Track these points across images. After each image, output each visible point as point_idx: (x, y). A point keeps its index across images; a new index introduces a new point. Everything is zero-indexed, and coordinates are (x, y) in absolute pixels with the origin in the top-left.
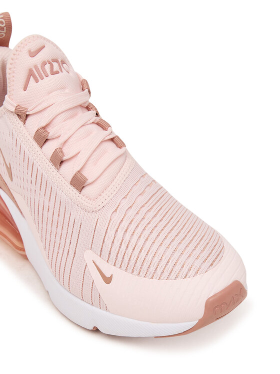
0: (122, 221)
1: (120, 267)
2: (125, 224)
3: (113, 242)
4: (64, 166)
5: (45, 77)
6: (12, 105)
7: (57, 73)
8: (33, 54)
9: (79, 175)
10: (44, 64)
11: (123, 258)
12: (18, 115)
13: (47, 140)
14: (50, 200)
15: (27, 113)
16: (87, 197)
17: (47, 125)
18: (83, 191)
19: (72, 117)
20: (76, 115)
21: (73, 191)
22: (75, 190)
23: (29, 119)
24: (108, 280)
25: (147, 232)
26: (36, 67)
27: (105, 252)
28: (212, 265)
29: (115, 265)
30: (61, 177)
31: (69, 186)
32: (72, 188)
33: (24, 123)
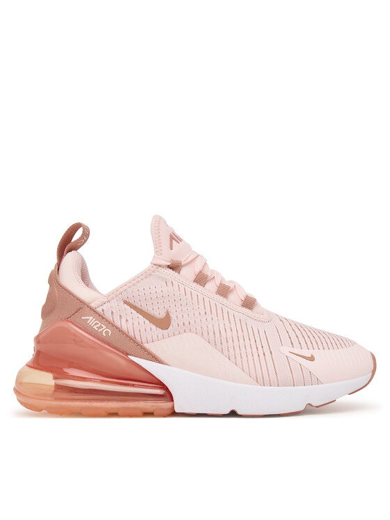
9: (249, 298)
12: (171, 268)
14: (230, 322)
15: (183, 264)
16: (257, 313)
22: (248, 310)
23: (184, 268)
24: (312, 359)
26: (173, 233)
29: (309, 349)
30: (231, 303)
31: (241, 308)
32: (245, 309)
33: (179, 273)
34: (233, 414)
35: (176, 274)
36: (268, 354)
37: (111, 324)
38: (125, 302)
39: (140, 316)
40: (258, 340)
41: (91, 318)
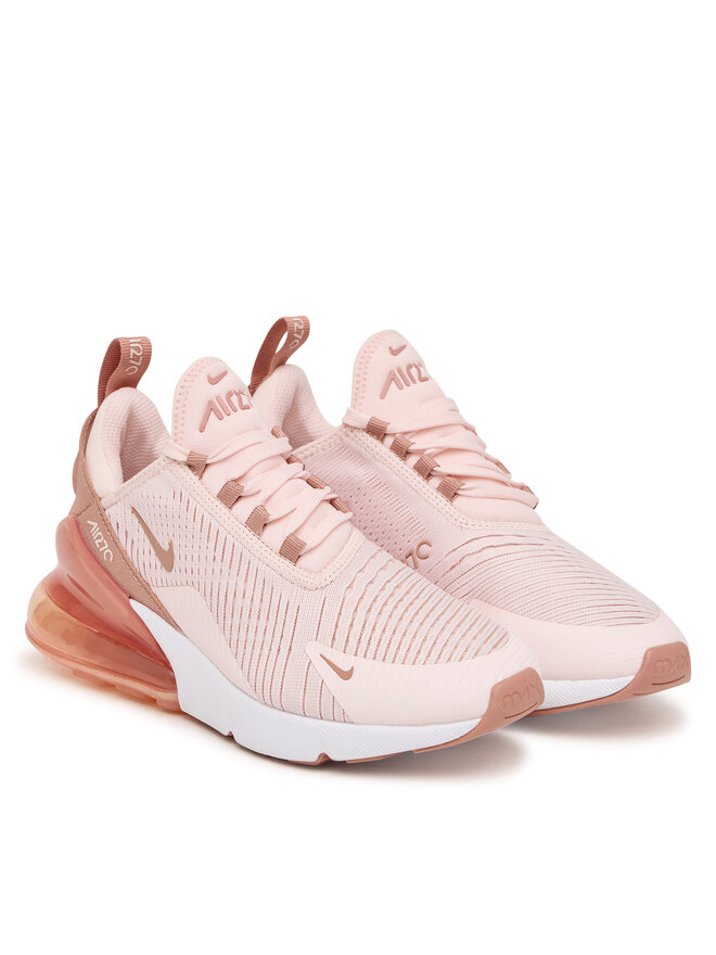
0: (362, 598)
1: (365, 656)
2: (367, 601)
3: (351, 625)
4: (269, 530)
5: (232, 412)
6: (181, 452)
7: (248, 408)
8: (213, 381)
9: (292, 538)
10: (229, 395)
11: (369, 644)
12: (190, 466)
13: (240, 497)
14: (246, 580)
15: (208, 462)
16: (306, 570)
17: (240, 478)
18: (299, 562)
19: (273, 468)
20: (279, 465)
21: (285, 565)
22: (287, 562)
23: (209, 470)
24: (346, 675)
25: (400, 609)
26: (218, 398)
27: (341, 640)
28: (495, 647)
29: (356, 655)
30: (264, 546)
31: (278, 557)
32: (282, 559)
33: (201, 477)
34: (230, 738)
35: (196, 478)
36: (284, 651)
37: (115, 543)
38: (134, 510)
39: (147, 539)
40: (280, 622)
41: (95, 525)
